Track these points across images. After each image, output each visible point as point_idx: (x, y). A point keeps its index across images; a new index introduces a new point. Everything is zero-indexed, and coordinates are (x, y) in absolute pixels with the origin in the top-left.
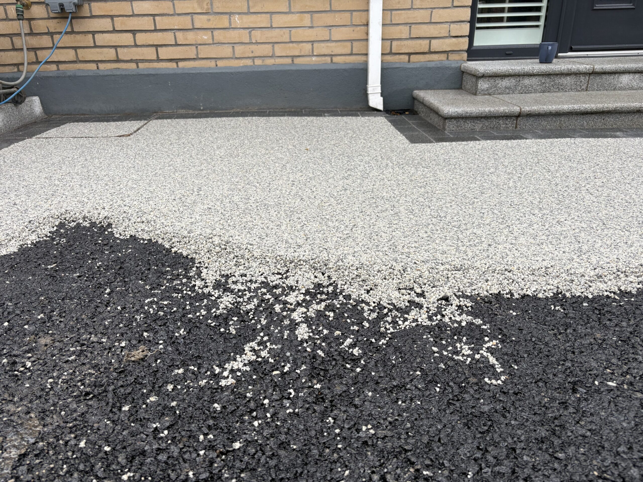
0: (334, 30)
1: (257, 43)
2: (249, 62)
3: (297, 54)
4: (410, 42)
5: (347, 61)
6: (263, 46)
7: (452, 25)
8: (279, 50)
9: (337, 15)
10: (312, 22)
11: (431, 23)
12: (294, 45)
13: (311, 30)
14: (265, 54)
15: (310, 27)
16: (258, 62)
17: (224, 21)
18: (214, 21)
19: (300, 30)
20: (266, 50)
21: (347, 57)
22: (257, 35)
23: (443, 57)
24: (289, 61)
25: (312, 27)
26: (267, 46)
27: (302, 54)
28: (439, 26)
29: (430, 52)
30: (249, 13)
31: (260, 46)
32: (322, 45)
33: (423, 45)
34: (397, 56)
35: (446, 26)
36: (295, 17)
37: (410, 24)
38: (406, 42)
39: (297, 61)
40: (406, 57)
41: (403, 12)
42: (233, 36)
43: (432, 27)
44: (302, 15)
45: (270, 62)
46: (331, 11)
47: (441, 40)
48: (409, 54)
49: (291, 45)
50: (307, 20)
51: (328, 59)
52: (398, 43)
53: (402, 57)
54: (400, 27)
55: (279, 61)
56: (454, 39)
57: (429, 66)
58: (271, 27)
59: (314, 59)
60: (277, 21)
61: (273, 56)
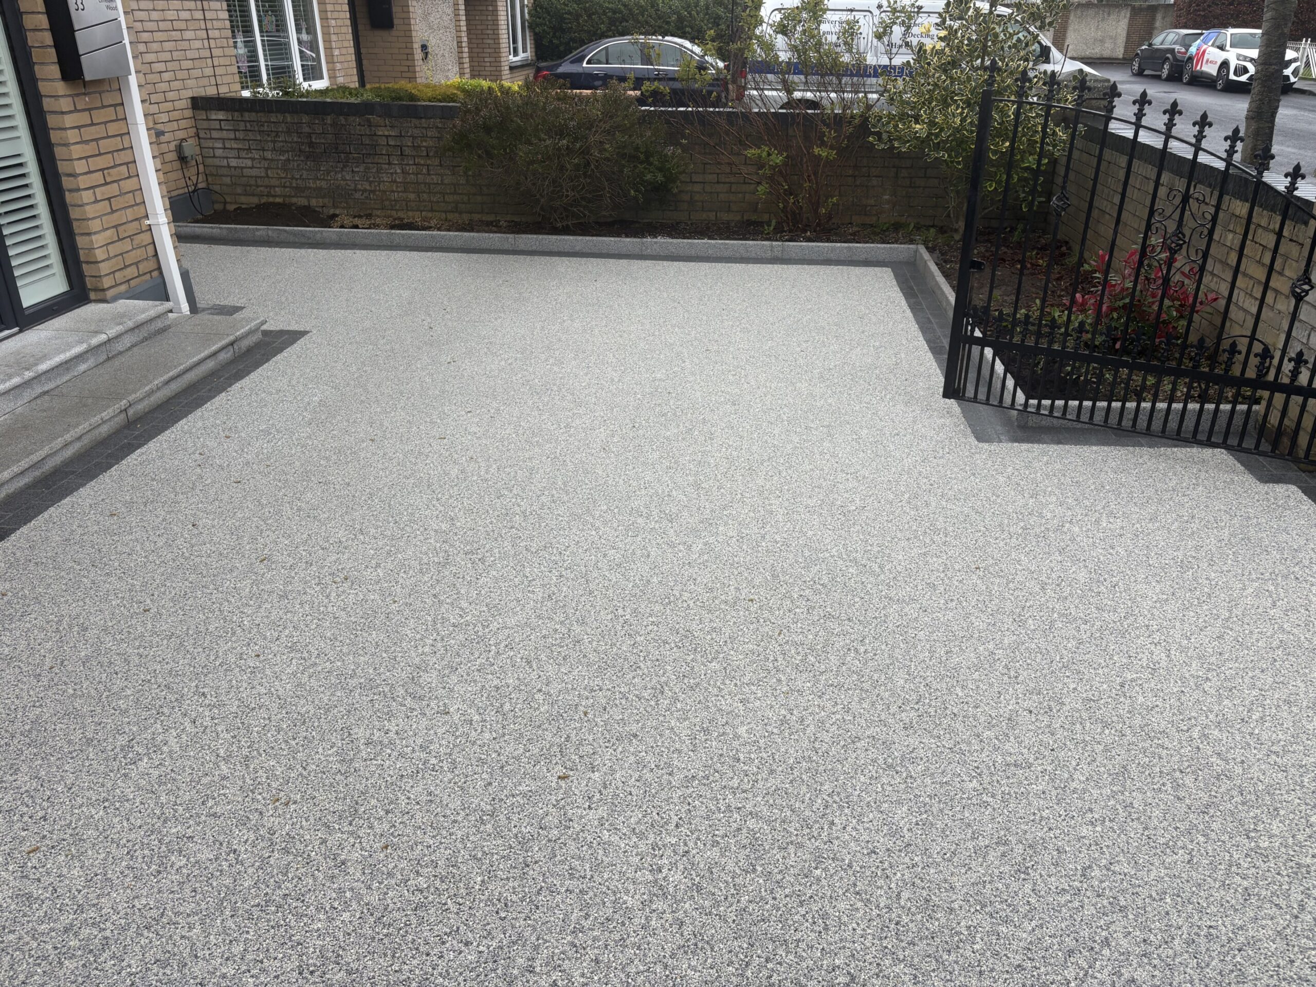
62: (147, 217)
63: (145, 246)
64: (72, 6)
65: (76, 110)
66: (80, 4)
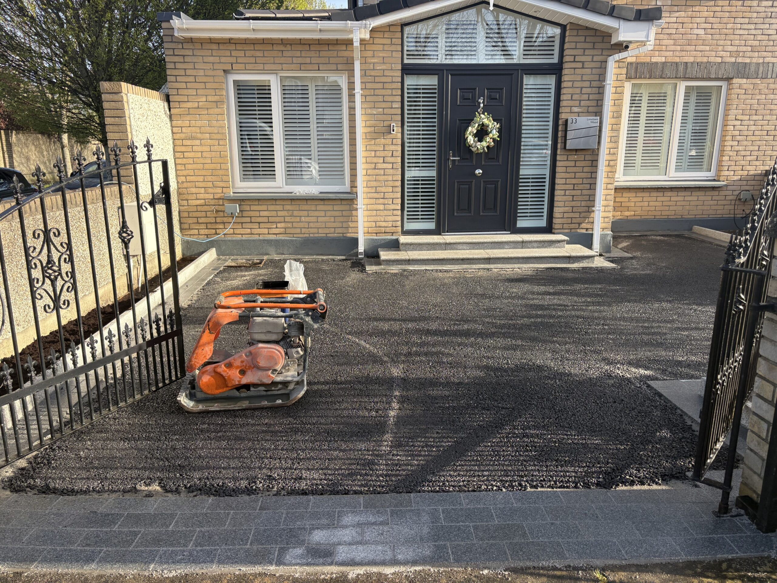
1: (311, 228)
2: (307, 235)
3: (328, 233)
4: (376, 228)
7: (394, 222)
8: (320, 231)
10: (334, 220)
11: (384, 221)
12: (327, 229)
14: (315, 232)
15: (334, 222)
16: (312, 235)
17: (298, 219)
18: (293, 219)
19: (329, 223)
20: (315, 230)
21: (350, 234)
22: (311, 225)
23: (391, 234)
24: (325, 235)
27: (330, 232)
28: (388, 222)
29: (385, 233)
30: (308, 216)
32: (339, 229)
34: (371, 234)
35: (391, 222)
36: (328, 218)
38: (374, 228)
39: (328, 235)
40: (375, 234)
42: (302, 225)
43: (385, 223)
44: (330, 217)
45: (316, 235)
46: (343, 216)
47: (389, 228)
48: (377, 233)
49: (325, 229)
50: (332, 219)
52: (371, 229)
53: (373, 234)
55: (320, 235)
56: (395, 228)
57: (384, 238)
58: (317, 222)
59: (335, 234)
60: (320, 219)
61: (318, 233)
62: (594, 206)
63: (588, 218)
64: (569, 122)
65: (567, 160)
66: (574, 121)
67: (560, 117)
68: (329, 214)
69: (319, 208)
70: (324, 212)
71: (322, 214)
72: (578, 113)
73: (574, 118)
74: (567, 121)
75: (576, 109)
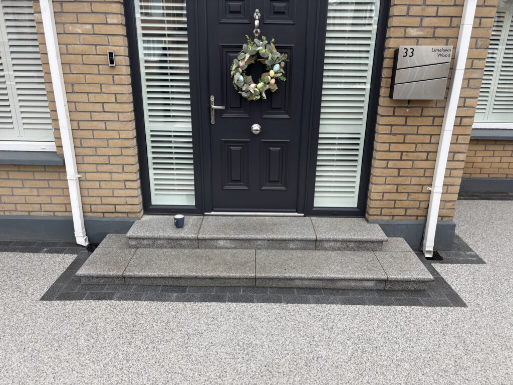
0: (53, 198)
1: (5, 203)
3: (31, 210)
4: (102, 206)
5: (64, 215)
6: (9, 205)
7: (127, 198)
8: (19, 207)
9: (54, 190)
10: (38, 193)
11: (113, 196)
12: (29, 205)
13: (38, 197)
14: (11, 209)
15: (37, 196)
16: (7, 213)
19: (31, 197)
20: (12, 207)
21: (64, 213)
23: (125, 215)
24: (27, 214)
25: (39, 196)
26: (11, 205)
27: (35, 210)
28: (119, 198)
29: (116, 212)
31: (7, 204)
32: (47, 205)
33: (112, 208)
34: (96, 214)
35: (124, 198)
36: (27, 190)
37: (101, 197)
38: (100, 206)
39: (32, 214)
40: (102, 215)
41: (95, 190)
43: (115, 199)
44: (31, 189)
45: (14, 214)
46: (49, 188)
47: (122, 206)
48: (103, 213)
49: (27, 205)
50: (35, 192)
51: (52, 214)
52: (95, 206)
53: (99, 214)
54: (94, 198)
55: (20, 213)
56: (130, 206)
57: (115, 220)
58: (13, 195)
59: (42, 213)
60: (16, 192)
61: (16, 210)
62: (431, 185)
63: (420, 201)
64: (401, 53)
65: (394, 115)
66: (409, 53)
67: (387, 45)
68: (28, 184)
69: (12, 175)
70: (20, 182)
71: (19, 184)
72: (417, 38)
73: (409, 47)
74: (397, 51)
75: (413, 32)
